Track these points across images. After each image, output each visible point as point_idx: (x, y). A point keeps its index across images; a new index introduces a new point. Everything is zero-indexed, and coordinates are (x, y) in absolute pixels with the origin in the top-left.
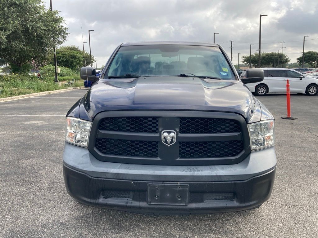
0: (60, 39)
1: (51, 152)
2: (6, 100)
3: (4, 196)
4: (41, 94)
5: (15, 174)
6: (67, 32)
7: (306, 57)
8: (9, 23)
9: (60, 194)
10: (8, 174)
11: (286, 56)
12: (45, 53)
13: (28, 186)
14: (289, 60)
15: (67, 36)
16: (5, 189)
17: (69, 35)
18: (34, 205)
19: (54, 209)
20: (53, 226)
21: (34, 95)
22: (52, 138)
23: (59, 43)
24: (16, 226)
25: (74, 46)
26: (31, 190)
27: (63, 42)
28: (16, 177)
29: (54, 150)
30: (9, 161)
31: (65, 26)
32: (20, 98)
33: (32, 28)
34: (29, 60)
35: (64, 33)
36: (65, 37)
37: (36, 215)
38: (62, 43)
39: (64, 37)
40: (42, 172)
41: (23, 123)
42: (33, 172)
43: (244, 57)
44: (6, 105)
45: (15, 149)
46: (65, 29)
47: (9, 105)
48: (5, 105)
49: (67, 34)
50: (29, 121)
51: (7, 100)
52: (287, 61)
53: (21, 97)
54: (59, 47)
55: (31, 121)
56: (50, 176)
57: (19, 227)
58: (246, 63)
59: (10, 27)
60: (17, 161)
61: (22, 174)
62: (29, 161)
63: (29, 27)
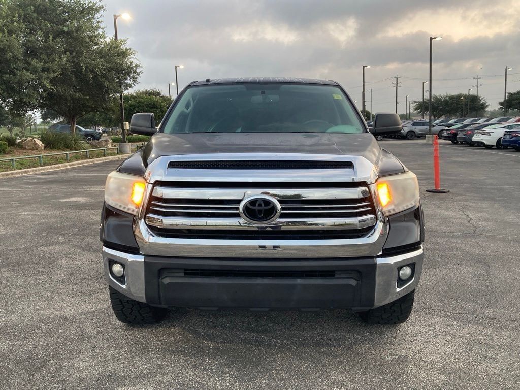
0: (129, 81)
1: (83, 237)
2: (47, 169)
3: (5, 288)
4: (100, 160)
5: (28, 263)
6: (138, 71)
7: (514, 100)
8: (54, 60)
9: (75, 287)
10: (18, 263)
11: (483, 98)
12: (107, 102)
13: (39, 277)
14: (487, 106)
15: (139, 78)
16: (8, 281)
17: (141, 75)
18: (39, 298)
19: (62, 303)
20: (53, 321)
21: (88, 162)
22: (92, 219)
23: (128, 86)
24: (8, 321)
25: (155, 90)
26: (41, 281)
27: (133, 85)
28: (27, 266)
29: (88, 235)
30: (26, 248)
31: (135, 62)
32: (69, 167)
33: (87, 67)
34: (86, 111)
35: (135, 72)
36: (136, 78)
37: (37, 309)
38: (131, 87)
39: (134, 79)
40: (63, 261)
41: (60, 200)
42: (51, 261)
43: (416, 102)
44: (46, 176)
45: (37, 234)
46: (136, 66)
47: (51, 176)
48: (44, 177)
49: (138, 74)
50: (69, 198)
51: (50, 169)
52: (483, 106)
53: (70, 165)
54: (126, 92)
55: (72, 197)
56: (71, 266)
57: (12, 322)
58: (419, 111)
59: (55, 66)
60: (35, 248)
61: (36, 263)
62: (51, 247)
63: (82, 66)
